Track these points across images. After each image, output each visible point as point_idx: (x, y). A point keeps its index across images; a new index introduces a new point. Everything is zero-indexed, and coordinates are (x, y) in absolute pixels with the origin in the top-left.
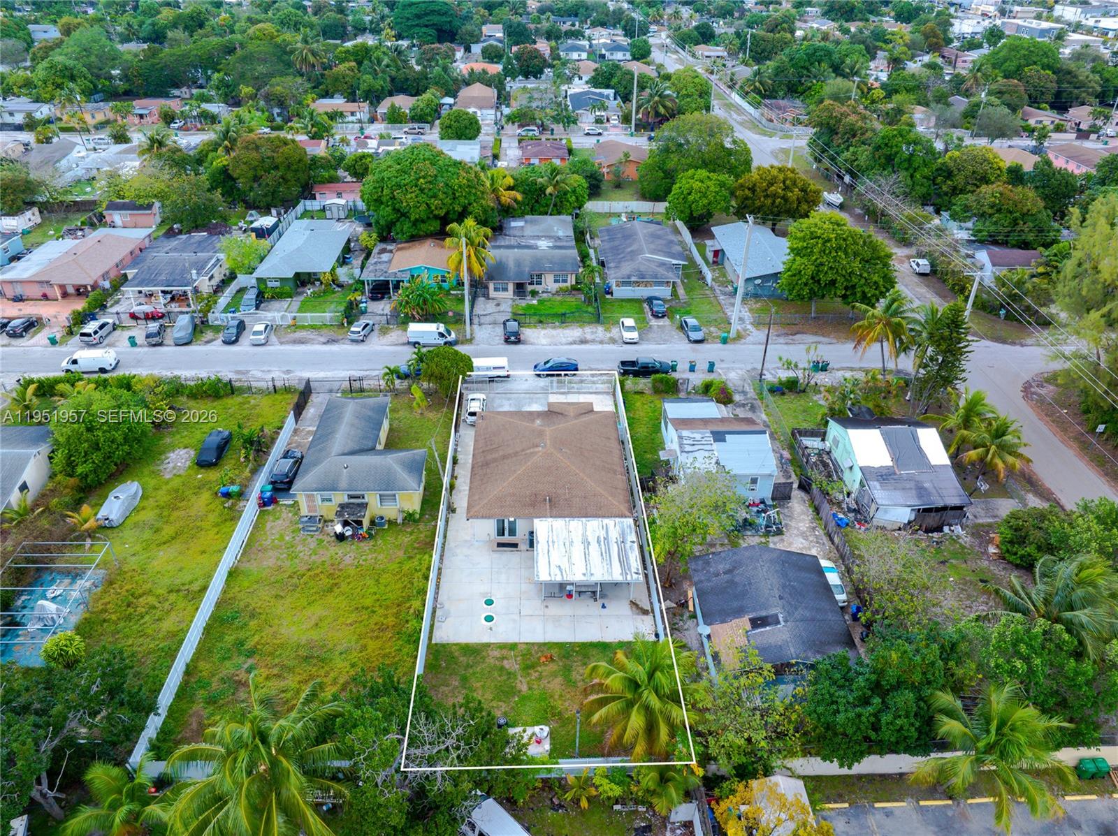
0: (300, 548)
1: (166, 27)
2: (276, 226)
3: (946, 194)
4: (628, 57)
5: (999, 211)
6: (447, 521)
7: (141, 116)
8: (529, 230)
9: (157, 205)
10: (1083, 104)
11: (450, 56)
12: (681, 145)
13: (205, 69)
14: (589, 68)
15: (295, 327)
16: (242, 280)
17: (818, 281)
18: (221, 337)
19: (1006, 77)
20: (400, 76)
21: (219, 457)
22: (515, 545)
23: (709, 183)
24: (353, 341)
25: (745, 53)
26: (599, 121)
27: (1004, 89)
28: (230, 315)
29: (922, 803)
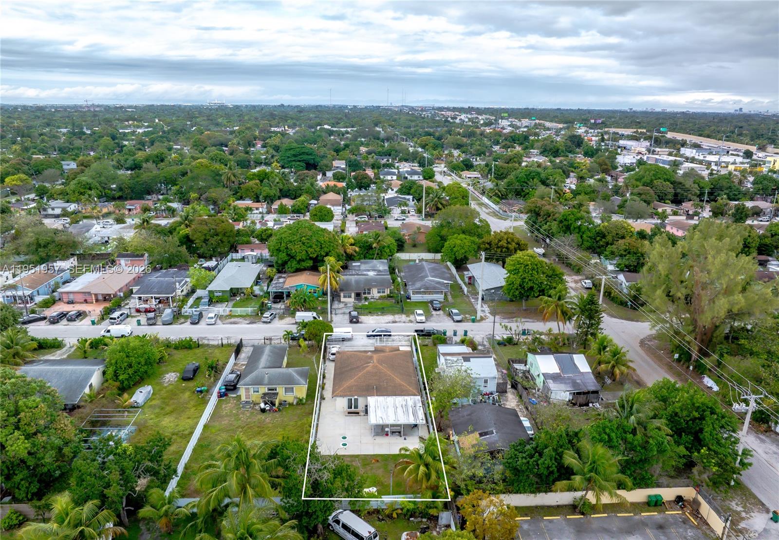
0: (241, 416)
1: (142, 161)
2: (216, 266)
3: (602, 246)
4: (421, 178)
5: (629, 253)
6: (320, 404)
7: (130, 210)
8: (363, 267)
9: (146, 255)
10: (690, 200)
11: (314, 177)
12: (449, 223)
13: (166, 184)
14: (397, 183)
15: (230, 316)
16: (199, 292)
17: (524, 288)
18: (189, 321)
19: (644, 185)
20: (286, 188)
21: (194, 375)
22: (358, 413)
23: (465, 241)
24: (264, 322)
25: (491, 175)
26: (403, 212)
27: (641, 192)
28: (194, 309)
29: (568, 517)
